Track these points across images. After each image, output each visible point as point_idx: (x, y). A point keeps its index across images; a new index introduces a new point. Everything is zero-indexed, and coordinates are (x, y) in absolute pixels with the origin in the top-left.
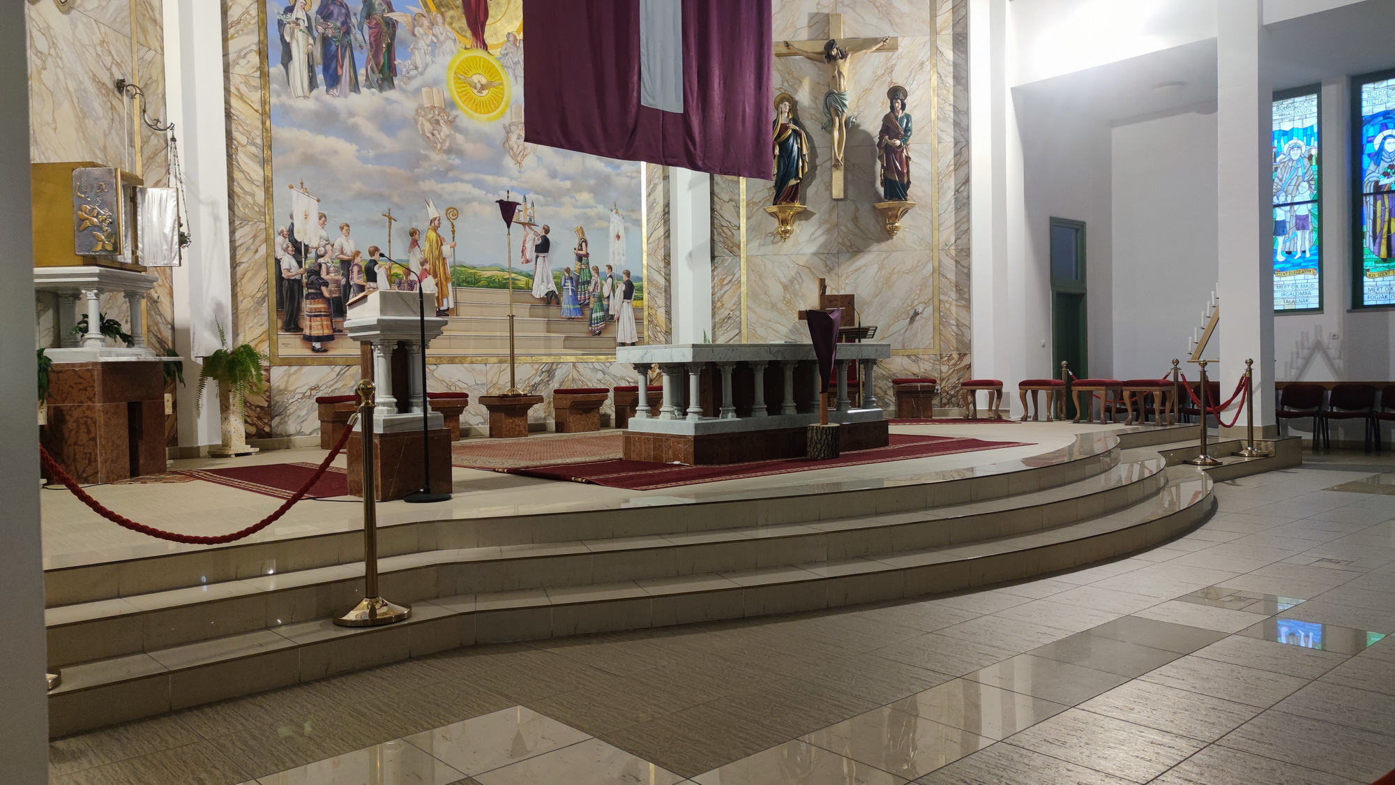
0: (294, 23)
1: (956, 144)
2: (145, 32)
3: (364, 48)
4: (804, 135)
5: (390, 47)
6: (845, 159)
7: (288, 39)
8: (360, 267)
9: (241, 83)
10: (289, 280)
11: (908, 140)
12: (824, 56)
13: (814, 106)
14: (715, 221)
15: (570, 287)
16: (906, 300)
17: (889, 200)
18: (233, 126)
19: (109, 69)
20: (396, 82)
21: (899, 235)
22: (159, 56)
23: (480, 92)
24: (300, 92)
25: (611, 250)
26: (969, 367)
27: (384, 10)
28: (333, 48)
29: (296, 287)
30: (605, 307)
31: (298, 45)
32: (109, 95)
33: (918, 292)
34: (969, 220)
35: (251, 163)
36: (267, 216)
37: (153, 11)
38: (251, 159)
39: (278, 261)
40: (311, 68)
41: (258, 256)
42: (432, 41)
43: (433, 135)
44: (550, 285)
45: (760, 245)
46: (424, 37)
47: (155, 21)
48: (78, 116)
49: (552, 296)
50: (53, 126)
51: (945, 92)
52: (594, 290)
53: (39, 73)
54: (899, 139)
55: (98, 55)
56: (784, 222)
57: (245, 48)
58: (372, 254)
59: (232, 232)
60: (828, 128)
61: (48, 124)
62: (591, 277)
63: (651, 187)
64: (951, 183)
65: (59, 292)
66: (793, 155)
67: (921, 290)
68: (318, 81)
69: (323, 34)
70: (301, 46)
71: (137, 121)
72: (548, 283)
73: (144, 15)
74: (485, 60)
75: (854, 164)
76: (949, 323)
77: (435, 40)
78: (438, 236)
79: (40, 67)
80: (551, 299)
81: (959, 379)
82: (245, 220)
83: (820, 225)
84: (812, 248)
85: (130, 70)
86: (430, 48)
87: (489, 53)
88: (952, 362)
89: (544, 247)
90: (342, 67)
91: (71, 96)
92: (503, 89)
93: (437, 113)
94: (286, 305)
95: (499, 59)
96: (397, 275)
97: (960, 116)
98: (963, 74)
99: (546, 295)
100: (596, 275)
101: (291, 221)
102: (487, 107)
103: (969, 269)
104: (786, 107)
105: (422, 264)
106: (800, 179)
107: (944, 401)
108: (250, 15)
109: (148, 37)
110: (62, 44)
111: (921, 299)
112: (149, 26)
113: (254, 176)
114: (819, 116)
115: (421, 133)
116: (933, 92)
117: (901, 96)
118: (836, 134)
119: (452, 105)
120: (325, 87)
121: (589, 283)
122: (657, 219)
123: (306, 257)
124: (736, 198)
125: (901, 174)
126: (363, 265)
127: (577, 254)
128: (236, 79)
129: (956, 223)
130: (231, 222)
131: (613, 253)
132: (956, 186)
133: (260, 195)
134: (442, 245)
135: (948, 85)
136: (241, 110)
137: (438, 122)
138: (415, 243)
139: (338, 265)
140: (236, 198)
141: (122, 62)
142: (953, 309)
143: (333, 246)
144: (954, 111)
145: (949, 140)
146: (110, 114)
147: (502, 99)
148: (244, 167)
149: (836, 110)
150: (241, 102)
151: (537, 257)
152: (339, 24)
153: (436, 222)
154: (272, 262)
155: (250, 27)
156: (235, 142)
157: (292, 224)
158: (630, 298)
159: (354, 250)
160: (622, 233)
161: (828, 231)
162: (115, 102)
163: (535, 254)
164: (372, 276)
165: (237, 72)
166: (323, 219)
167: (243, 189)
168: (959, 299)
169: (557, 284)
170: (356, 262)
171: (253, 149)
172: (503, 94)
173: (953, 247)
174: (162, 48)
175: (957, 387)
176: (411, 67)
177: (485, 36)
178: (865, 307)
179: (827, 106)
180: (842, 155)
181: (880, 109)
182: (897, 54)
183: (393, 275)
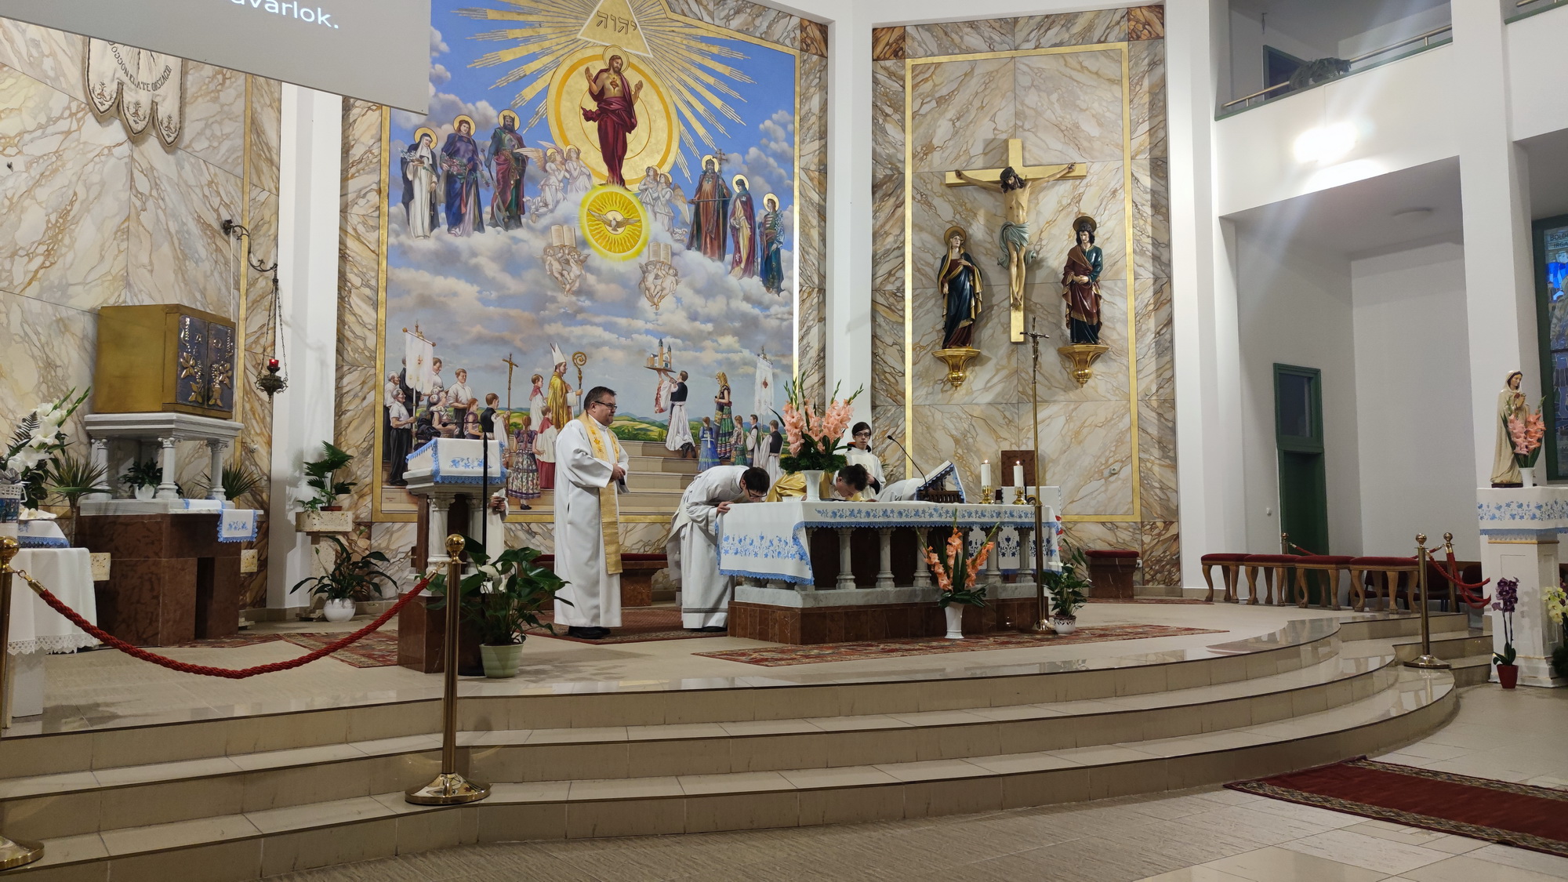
0: (418, 160)
1: (1156, 279)
2: (259, 172)
3: (491, 186)
4: (977, 271)
5: (519, 184)
6: (1025, 298)
7: (410, 177)
8: (475, 416)
9: (359, 223)
10: (397, 429)
11: (1096, 276)
12: (1000, 186)
13: (990, 240)
14: (877, 367)
15: (709, 439)
16: (1099, 457)
17: (1078, 342)
18: (348, 267)
19: (217, 211)
20: (523, 220)
21: (1090, 382)
22: (273, 197)
23: (615, 229)
24: (420, 232)
25: (757, 398)
26: (1176, 537)
27: (514, 146)
28: (458, 185)
29: (405, 437)
30: (749, 462)
31: (421, 183)
32: (214, 237)
33: (1113, 449)
34: (1173, 367)
35: (364, 306)
36: (378, 361)
37: (269, 149)
38: (363, 300)
39: (387, 409)
40: (433, 207)
41: (365, 403)
42: (564, 176)
43: (562, 275)
44: (686, 437)
45: (928, 394)
46: (557, 173)
47: (271, 162)
48: (178, 258)
49: (688, 449)
50: (149, 268)
51: (1142, 222)
52: (736, 442)
53: (138, 216)
54: (1086, 275)
55: (204, 196)
56: (955, 367)
57: (366, 187)
58: (489, 401)
59: (339, 379)
60: (1005, 265)
61: (144, 266)
62: (733, 428)
63: (804, 329)
64: (1151, 324)
65: (143, 440)
66: (965, 294)
67: (1116, 446)
68: (440, 221)
69: (448, 171)
70: (423, 184)
71: (244, 263)
72: (684, 434)
73: (261, 155)
74: (622, 195)
75: (1036, 304)
76: (1153, 487)
77: (568, 175)
78: (563, 382)
79: (139, 209)
80: (688, 452)
81: (1164, 552)
82: (354, 366)
83: (998, 371)
84: (988, 397)
85: (240, 211)
86: (562, 184)
87: (626, 188)
88: (1156, 531)
89: (680, 395)
90: (466, 206)
91: (172, 238)
92: (641, 227)
93: (567, 252)
94: (393, 456)
95: (637, 195)
96: (515, 425)
97: (1160, 248)
98: (1163, 202)
99: (682, 447)
100: (739, 426)
101: (402, 366)
102: (624, 246)
103: (1175, 423)
104: (957, 241)
105: (544, 413)
106: (972, 320)
107: (1148, 577)
108: (373, 154)
109: (263, 178)
110: (165, 185)
111: (1118, 457)
112: (264, 166)
113: (367, 319)
114: (995, 250)
115: (549, 273)
116: (1129, 221)
117: (1089, 227)
118: (1014, 270)
119: (584, 243)
120: (447, 226)
121: (730, 434)
122: (810, 365)
123: (417, 405)
124: (900, 341)
125: (1089, 314)
126: (479, 413)
127: (718, 403)
128: (354, 219)
129: (1157, 370)
130: (339, 368)
131: (760, 402)
132: (1156, 327)
133: (371, 341)
134: (567, 392)
135: (1145, 215)
136: (357, 250)
137: (567, 262)
138: (537, 390)
139: (452, 413)
140: (346, 342)
141: (232, 203)
142: (1156, 469)
143: (447, 393)
144: (1153, 244)
145: (1147, 276)
146: (214, 257)
147: (639, 237)
148: (357, 310)
149: (1014, 244)
150: (357, 242)
151: (673, 406)
152: (465, 161)
153: (562, 368)
154: (380, 409)
155: (371, 166)
156: (349, 284)
157: (405, 370)
158: (777, 451)
159: (470, 398)
160: (770, 380)
161: (1008, 377)
162: (220, 243)
163: (670, 403)
164: (487, 425)
165: (356, 212)
166: (438, 364)
167: (354, 333)
168: (1163, 457)
169: (694, 436)
170: (471, 410)
171: (367, 291)
172: (640, 232)
173: (1154, 398)
174: (278, 189)
175: (1162, 561)
176: (541, 204)
177: (623, 171)
178: (1051, 464)
179: (1004, 238)
180: (1021, 293)
181: (1066, 242)
182: (1085, 182)
183: (512, 425)
